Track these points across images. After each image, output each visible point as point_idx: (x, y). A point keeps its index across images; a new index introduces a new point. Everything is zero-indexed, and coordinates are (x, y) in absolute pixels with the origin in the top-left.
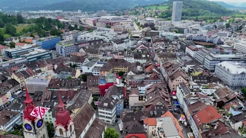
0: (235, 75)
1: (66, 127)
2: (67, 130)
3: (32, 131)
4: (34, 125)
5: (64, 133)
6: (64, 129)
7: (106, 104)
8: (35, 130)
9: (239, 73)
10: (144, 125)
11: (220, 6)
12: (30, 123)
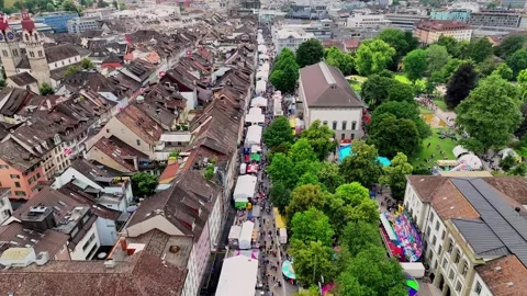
0: (281, 40)
2: (31, 35)
3: (3, 41)
5: (30, 38)
8: (6, 39)
9: (287, 37)
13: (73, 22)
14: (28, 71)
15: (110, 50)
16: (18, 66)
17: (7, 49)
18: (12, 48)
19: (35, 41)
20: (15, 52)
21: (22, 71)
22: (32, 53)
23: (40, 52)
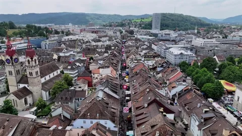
0: (176, 55)
1: (32, 59)
2: (32, 60)
3: (10, 64)
4: (12, 60)
5: (31, 63)
6: (30, 60)
7: (69, 67)
8: (12, 63)
9: (179, 54)
10: (92, 74)
11: (200, 20)
12: (9, 58)
13: (45, 43)
14: (26, 86)
15: (78, 64)
16: (19, 82)
17: (12, 70)
18: (16, 69)
19: (34, 64)
20: (18, 72)
21: (22, 86)
22: (31, 74)
23: (37, 73)
